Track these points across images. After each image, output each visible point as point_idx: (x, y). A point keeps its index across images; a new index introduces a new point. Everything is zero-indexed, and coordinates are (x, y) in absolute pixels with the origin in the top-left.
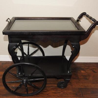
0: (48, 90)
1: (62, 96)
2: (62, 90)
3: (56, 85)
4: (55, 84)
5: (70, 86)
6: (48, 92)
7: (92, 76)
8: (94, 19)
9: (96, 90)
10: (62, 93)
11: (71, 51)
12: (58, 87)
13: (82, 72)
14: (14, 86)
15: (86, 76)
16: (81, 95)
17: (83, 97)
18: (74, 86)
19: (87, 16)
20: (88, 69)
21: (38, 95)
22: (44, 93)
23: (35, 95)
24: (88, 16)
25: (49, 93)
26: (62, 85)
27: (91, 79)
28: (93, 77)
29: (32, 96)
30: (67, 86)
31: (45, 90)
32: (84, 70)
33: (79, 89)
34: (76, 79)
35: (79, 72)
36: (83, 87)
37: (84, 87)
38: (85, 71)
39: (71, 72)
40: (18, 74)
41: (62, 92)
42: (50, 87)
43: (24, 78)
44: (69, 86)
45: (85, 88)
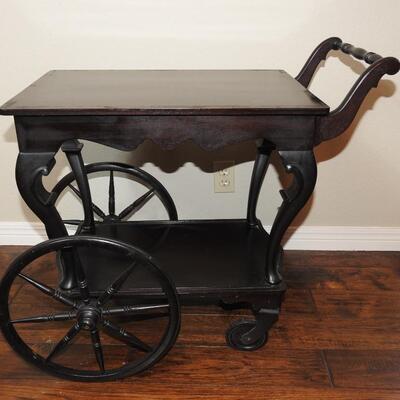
0: (189, 358)
1: (246, 382)
2: (245, 357)
3: (221, 339)
4: (216, 332)
5: (279, 340)
6: (189, 367)
7: (372, 302)
8: (371, 53)
9: (389, 359)
10: (246, 369)
11: (280, 188)
12: (228, 344)
13: (330, 289)
14: (49, 341)
15: (346, 304)
16: (324, 377)
17: (335, 386)
18: (296, 340)
19: (343, 51)
20: (356, 276)
21: (147, 379)
22: (171, 367)
23: (134, 378)
24: (347, 49)
25: (192, 370)
26: (246, 337)
27: (367, 312)
28: (377, 306)
29: (122, 379)
30: (266, 341)
31: (176, 359)
32: (338, 280)
33: (317, 352)
34: (306, 313)
35: (318, 285)
36: (333, 348)
37: (337, 348)
38: (344, 283)
39: (280, 278)
40: (63, 289)
41: (246, 364)
42: (197, 343)
43: (87, 304)
44: (275, 342)
45: (342, 348)
